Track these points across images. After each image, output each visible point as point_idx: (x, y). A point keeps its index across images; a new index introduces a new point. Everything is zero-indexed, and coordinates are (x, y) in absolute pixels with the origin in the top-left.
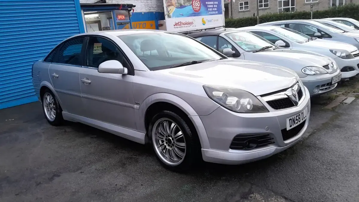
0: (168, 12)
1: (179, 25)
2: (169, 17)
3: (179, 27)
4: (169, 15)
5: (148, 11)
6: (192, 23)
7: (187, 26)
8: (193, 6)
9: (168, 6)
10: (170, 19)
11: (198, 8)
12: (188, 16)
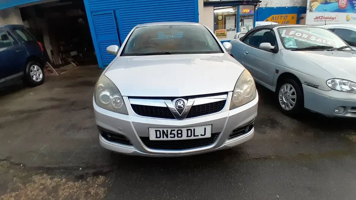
0: (311, 7)
1: (320, 18)
2: (311, 11)
3: (320, 21)
4: (311, 9)
5: (292, 6)
6: (335, 18)
7: (329, 21)
8: (338, 3)
9: (312, 2)
10: (311, 13)
11: (345, 6)
12: (331, 12)
